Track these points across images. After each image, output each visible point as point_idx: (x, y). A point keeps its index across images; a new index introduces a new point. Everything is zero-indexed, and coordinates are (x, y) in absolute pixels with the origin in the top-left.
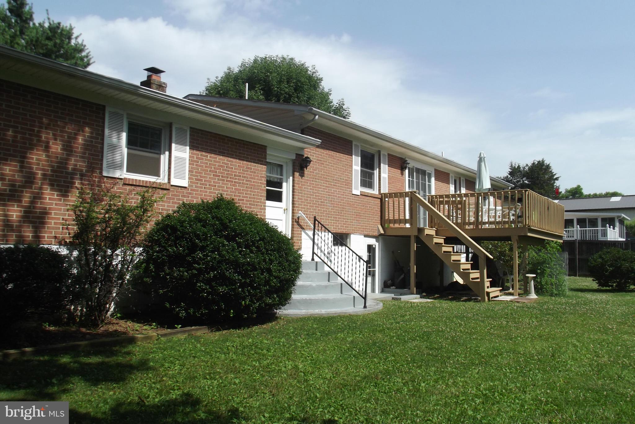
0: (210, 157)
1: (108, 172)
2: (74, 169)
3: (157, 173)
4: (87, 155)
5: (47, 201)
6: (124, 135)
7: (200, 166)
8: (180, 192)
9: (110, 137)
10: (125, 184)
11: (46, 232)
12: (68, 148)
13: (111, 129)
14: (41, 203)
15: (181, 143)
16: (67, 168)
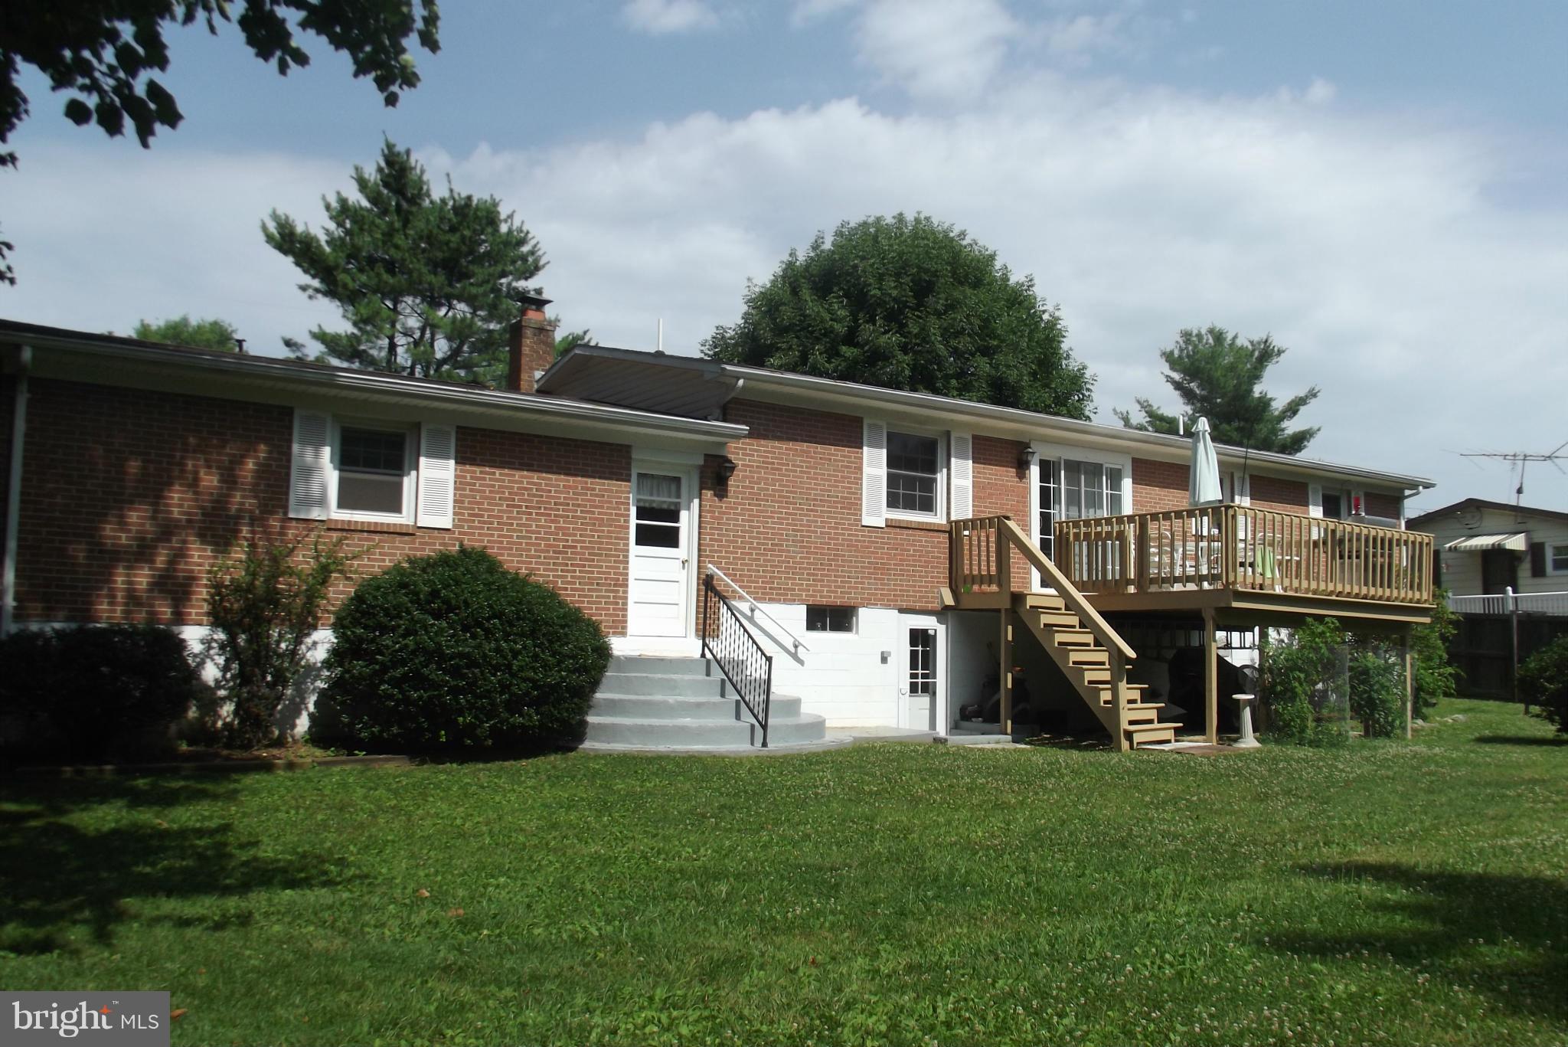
0: (500, 474)
1: (297, 511)
2: (239, 510)
3: (397, 508)
4: (262, 487)
5: (196, 560)
6: (327, 451)
7: (479, 491)
8: (436, 538)
9: (301, 455)
10: (329, 529)
11: (192, 607)
12: (230, 480)
13: (304, 443)
14: (186, 563)
15: (438, 453)
16: (227, 509)
